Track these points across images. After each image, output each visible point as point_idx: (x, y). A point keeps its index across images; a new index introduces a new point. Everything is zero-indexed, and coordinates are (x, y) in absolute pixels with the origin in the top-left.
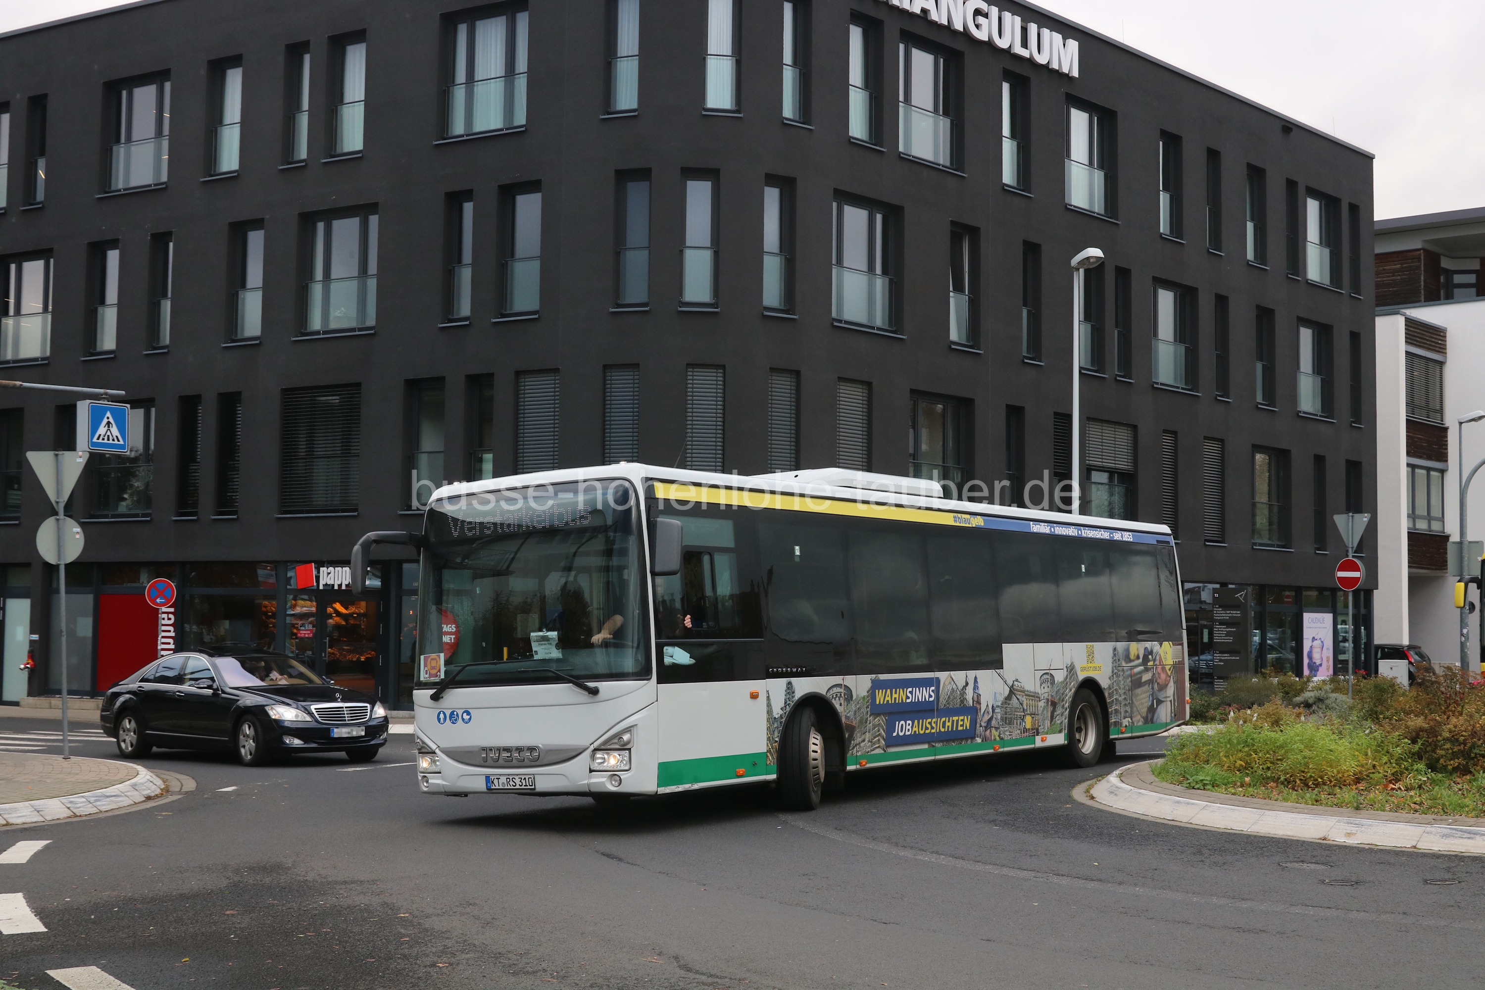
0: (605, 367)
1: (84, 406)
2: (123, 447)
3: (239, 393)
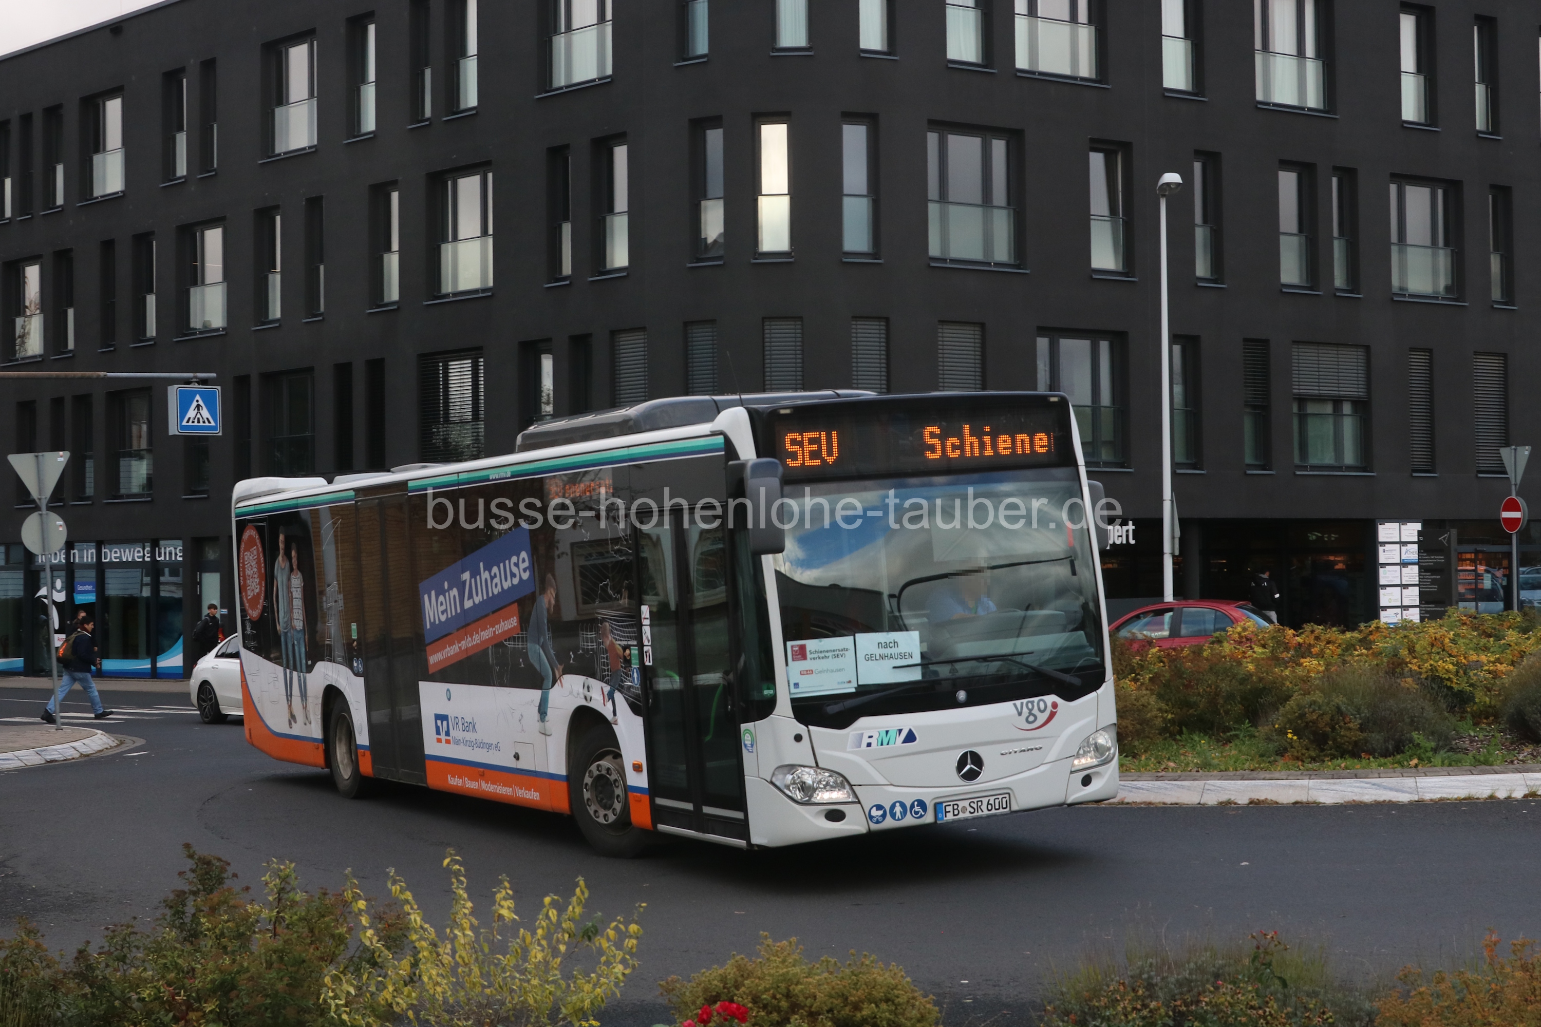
0: (686, 323)
1: (173, 391)
2: (214, 428)
3: (382, 360)
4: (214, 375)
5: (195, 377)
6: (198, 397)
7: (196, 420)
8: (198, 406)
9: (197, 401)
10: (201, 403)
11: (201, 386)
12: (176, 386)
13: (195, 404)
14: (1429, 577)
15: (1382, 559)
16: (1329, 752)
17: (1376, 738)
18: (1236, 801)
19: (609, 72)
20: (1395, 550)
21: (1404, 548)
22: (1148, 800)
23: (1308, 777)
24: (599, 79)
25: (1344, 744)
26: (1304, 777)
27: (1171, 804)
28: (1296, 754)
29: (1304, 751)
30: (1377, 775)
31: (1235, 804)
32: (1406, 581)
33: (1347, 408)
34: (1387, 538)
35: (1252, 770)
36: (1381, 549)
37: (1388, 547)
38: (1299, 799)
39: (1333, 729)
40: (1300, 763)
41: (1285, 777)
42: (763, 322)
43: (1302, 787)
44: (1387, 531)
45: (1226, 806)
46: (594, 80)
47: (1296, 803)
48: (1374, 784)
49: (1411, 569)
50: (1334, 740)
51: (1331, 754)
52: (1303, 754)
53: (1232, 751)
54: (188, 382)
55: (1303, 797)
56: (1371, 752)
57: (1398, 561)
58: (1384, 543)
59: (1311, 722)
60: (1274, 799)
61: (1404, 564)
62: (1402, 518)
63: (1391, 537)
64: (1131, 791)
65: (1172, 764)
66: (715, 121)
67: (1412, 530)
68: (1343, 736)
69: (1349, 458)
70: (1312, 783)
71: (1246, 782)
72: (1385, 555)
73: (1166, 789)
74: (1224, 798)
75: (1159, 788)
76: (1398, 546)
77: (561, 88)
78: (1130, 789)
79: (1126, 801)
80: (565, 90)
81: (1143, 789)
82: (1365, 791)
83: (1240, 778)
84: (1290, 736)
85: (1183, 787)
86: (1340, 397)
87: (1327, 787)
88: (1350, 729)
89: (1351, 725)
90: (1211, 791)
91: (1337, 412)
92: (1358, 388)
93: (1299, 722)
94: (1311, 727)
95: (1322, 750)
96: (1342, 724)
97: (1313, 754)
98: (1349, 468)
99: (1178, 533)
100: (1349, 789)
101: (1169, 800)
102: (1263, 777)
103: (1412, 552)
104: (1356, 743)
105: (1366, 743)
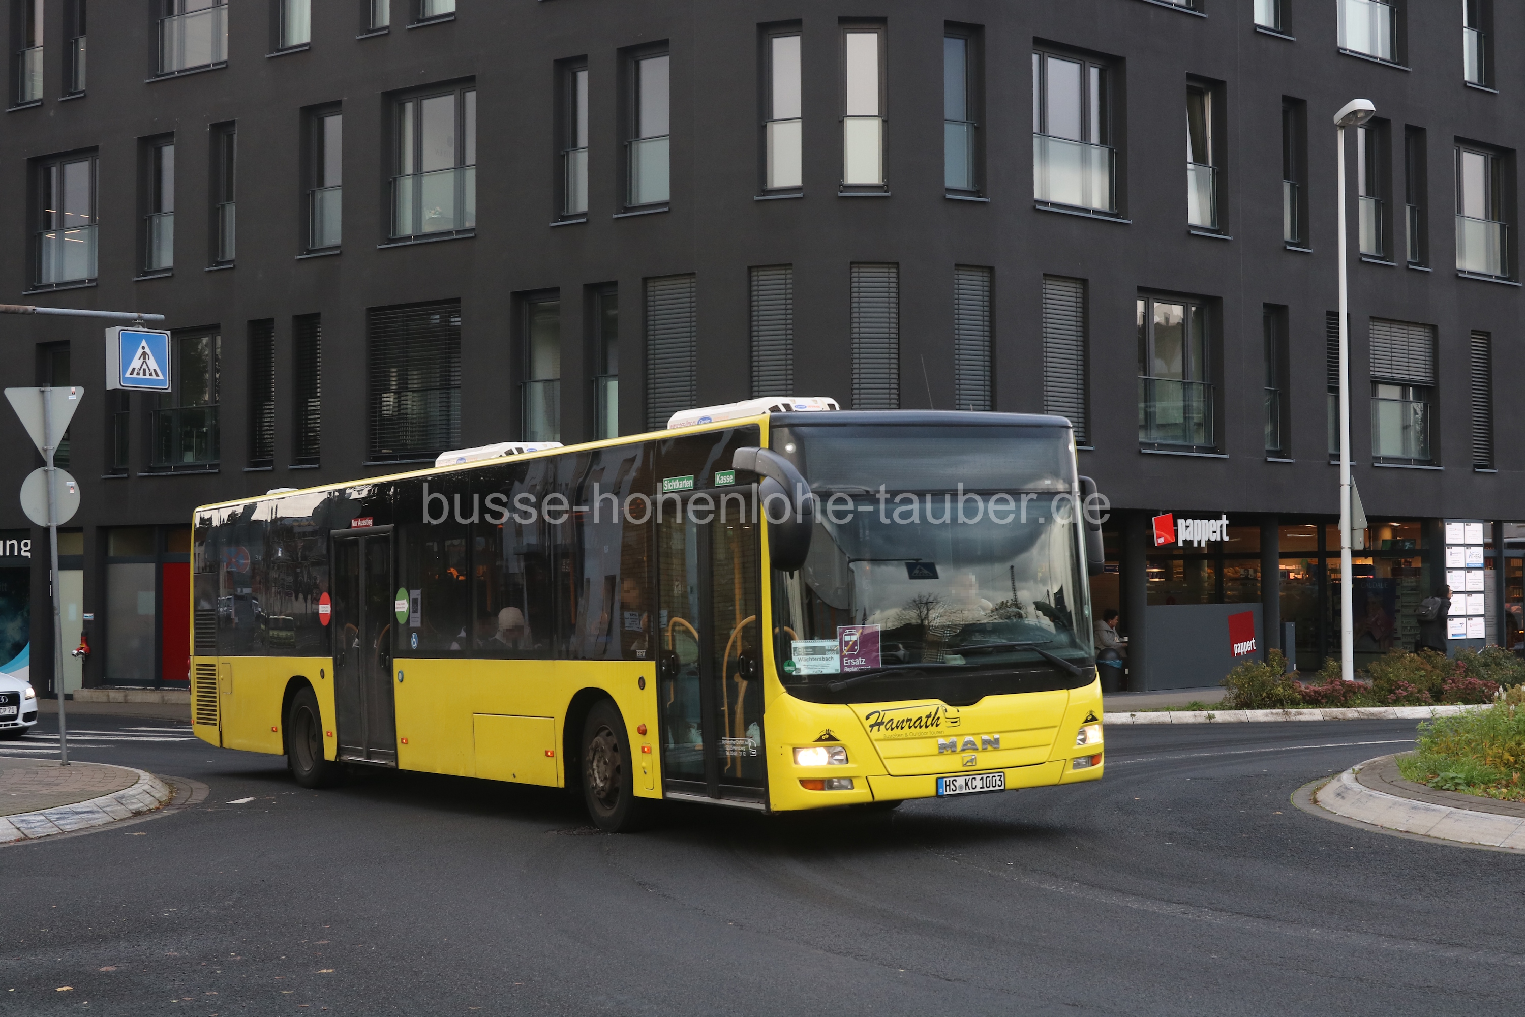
0: (751, 268)
1: (111, 334)
2: (162, 382)
3: (316, 315)
4: (162, 316)
5: (140, 318)
6: (144, 343)
7: (142, 370)
8: (144, 354)
9: (143, 348)
10: (147, 350)
11: (146, 330)
12: (118, 328)
13: (140, 351)
54: (131, 323)
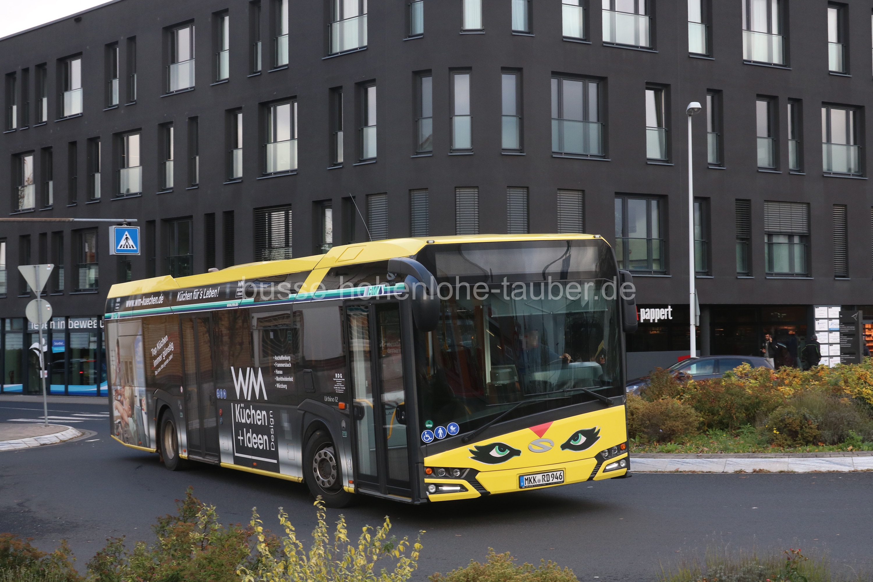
0: (410, 190)
1: (112, 230)
2: (136, 251)
3: (233, 212)
4: (136, 220)
5: (125, 221)
6: (126, 233)
7: (125, 246)
8: (127, 238)
9: (126, 235)
10: (128, 236)
11: (128, 227)
12: (114, 227)
13: (125, 237)
14: (846, 339)
15: (817, 328)
16: (799, 442)
17: (827, 433)
18: (745, 470)
19: (365, 43)
20: (825, 323)
21: (830, 322)
22: (692, 470)
23: (787, 457)
24: (360, 48)
25: (808, 437)
26: (785, 457)
27: (707, 472)
28: (779, 443)
29: (784, 441)
30: (829, 456)
31: (745, 472)
32: (832, 341)
33: (796, 240)
34: (820, 316)
35: (754, 452)
36: (816, 322)
37: (820, 321)
38: (782, 469)
39: (801, 428)
40: (782, 448)
41: (774, 456)
42: (455, 190)
43: (784, 462)
44: (820, 312)
45: (739, 474)
46: (357, 49)
47: (781, 472)
48: (827, 461)
49: (835, 334)
50: (802, 434)
51: (800, 443)
52: (783, 443)
53: (740, 440)
54: (120, 224)
55: (785, 468)
56: (824, 442)
57: (827, 330)
58: (818, 319)
59: (788, 424)
60: (768, 469)
61: (830, 331)
62: (829, 304)
63: (823, 316)
64: (682, 465)
65: (706, 449)
66: (428, 72)
67: (835, 311)
68: (808, 432)
69: (798, 269)
70: (790, 460)
71: (751, 459)
72: (819, 326)
73: (703, 463)
74: (738, 469)
75: (699, 463)
76: (827, 320)
77: (338, 53)
78: (682, 463)
79: (680, 470)
80: (339, 54)
81: (689, 463)
82: (822, 465)
83: (747, 457)
84: (775, 432)
85: (713, 462)
86: (792, 233)
87: (800, 463)
88: (811, 428)
89: (812, 426)
90: (730, 464)
91: (791, 243)
92: (803, 228)
93: (781, 424)
94: (788, 427)
95: (795, 441)
96: (807, 425)
97: (789, 443)
98: (798, 275)
99: (698, 313)
100: (812, 464)
101: (705, 470)
102: (761, 456)
103: (836, 324)
104: (815, 437)
105: (821, 437)
